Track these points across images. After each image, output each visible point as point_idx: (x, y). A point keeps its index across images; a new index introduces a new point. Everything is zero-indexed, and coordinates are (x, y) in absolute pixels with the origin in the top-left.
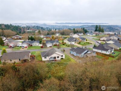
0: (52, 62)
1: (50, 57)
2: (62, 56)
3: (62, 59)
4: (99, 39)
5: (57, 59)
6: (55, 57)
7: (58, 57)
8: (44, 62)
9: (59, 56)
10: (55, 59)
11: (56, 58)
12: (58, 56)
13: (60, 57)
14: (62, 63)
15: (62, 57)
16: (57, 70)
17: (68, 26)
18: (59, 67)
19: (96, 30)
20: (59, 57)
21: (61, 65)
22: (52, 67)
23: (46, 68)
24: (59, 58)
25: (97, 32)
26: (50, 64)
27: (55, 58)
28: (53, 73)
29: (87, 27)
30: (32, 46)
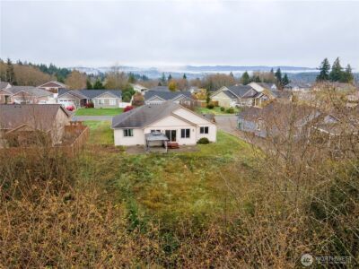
0: (154, 150)
1: (148, 131)
2: (206, 130)
5: (180, 141)
7: (186, 133)
8: (121, 149)
10: (174, 139)
13: (196, 136)
14: (206, 158)
15: (204, 136)
18: (188, 173)
21: (198, 167)
22: (156, 172)
23: (123, 176)
26: (145, 157)
27: (171, 135)
28: (157, 200)
30: (91, 106)
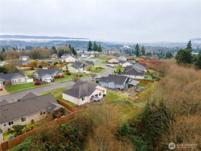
4: (107, 62)
11: (98, 95)
12: (100, 92)
15: (104, 93)
17: (24, 42)
19: (90, 49)
24: (101, 95)
25: (96, 52)
29: (60, 43)
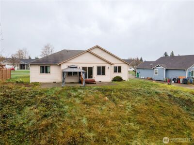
2: (119, 69)
3: (118, 79)
5: (96, 77)
6: (90, 69)
7: (102, 71)
9: (107, 66)
10: (90, 76)
11: (95, 71)
12: (102, 64)
13: (110, 74)
15: (118, 74)
16: (103, 122)
20: (104, 68)
24: (104, 73)
27: (88, 71)
